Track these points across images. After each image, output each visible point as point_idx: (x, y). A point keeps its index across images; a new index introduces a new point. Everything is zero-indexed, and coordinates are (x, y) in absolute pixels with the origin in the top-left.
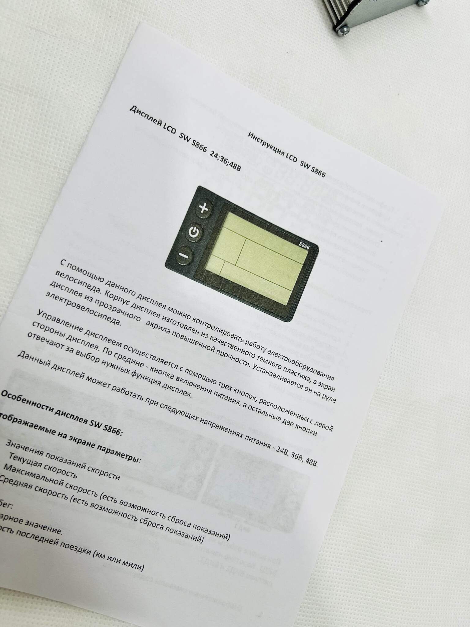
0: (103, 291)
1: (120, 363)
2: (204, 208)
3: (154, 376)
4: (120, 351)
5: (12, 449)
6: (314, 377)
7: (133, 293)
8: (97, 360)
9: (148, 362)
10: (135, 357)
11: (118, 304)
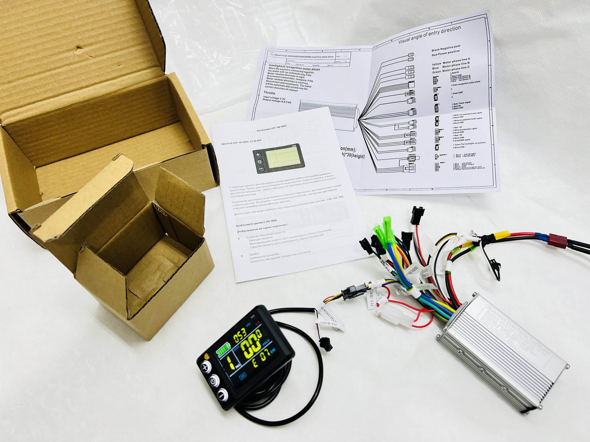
0: (245, 189)
1: (263, 203)
2: (258, 155)
3: (275, 202)
4: (261, 200)
5: (249, 239)
6: (324, 176)
7: (254, 185)
8: (256, 206)
9: (271, 199)
10: (266, 200)
11: (252, 190)
